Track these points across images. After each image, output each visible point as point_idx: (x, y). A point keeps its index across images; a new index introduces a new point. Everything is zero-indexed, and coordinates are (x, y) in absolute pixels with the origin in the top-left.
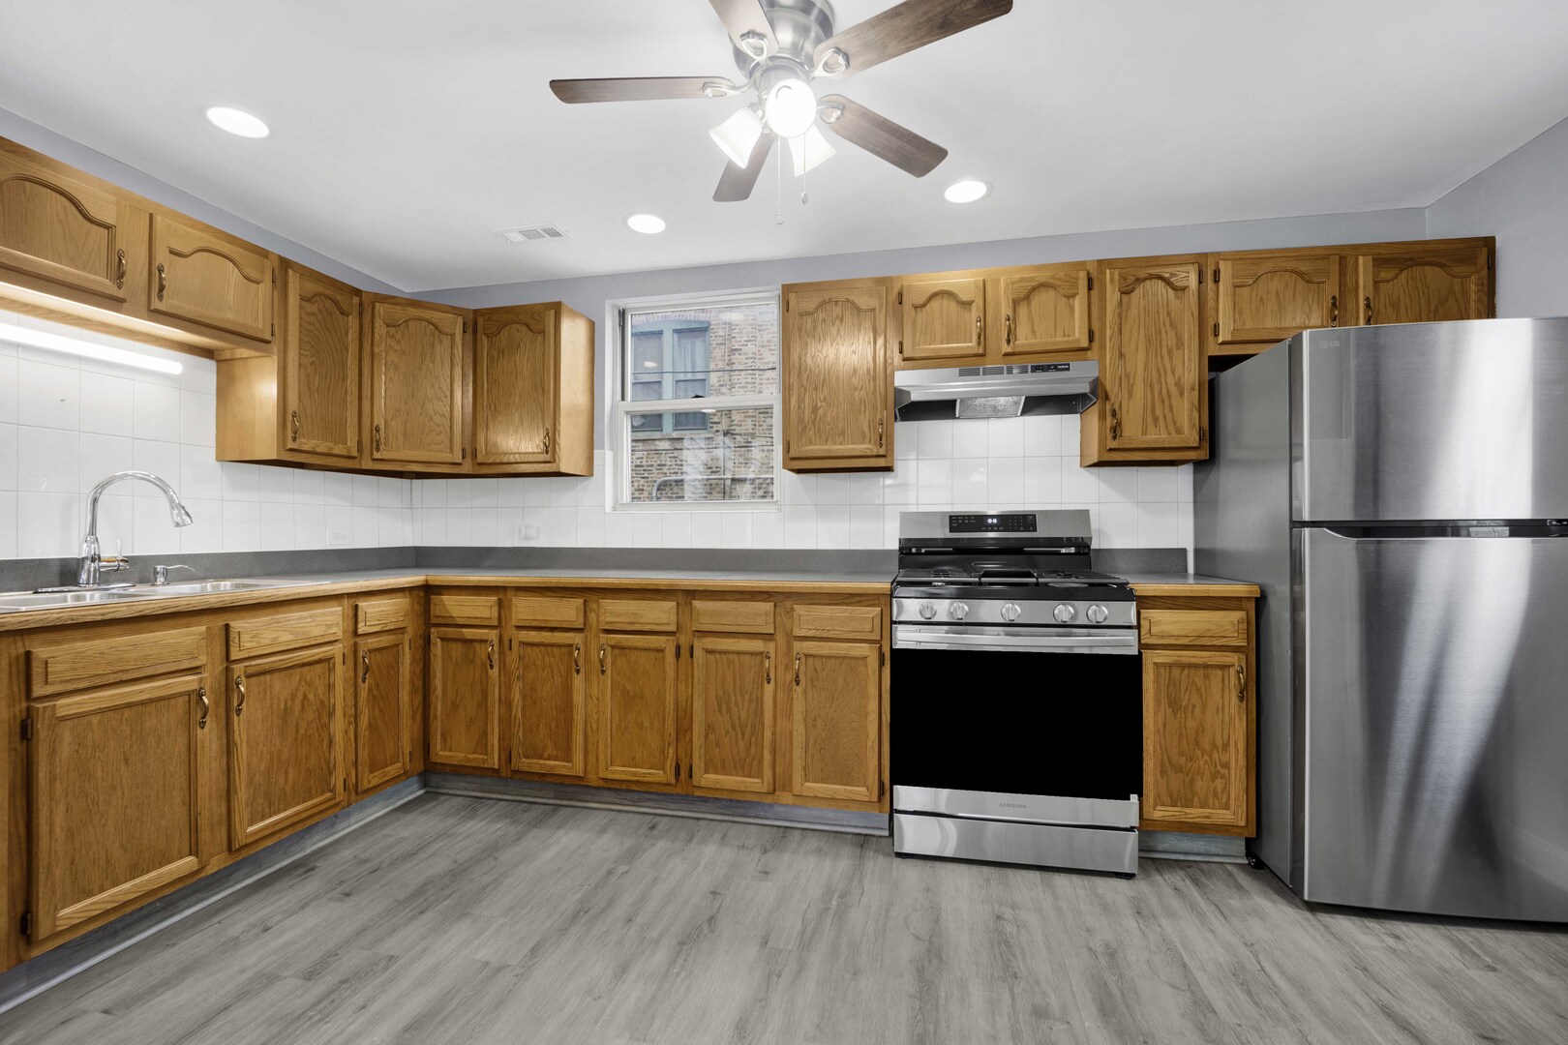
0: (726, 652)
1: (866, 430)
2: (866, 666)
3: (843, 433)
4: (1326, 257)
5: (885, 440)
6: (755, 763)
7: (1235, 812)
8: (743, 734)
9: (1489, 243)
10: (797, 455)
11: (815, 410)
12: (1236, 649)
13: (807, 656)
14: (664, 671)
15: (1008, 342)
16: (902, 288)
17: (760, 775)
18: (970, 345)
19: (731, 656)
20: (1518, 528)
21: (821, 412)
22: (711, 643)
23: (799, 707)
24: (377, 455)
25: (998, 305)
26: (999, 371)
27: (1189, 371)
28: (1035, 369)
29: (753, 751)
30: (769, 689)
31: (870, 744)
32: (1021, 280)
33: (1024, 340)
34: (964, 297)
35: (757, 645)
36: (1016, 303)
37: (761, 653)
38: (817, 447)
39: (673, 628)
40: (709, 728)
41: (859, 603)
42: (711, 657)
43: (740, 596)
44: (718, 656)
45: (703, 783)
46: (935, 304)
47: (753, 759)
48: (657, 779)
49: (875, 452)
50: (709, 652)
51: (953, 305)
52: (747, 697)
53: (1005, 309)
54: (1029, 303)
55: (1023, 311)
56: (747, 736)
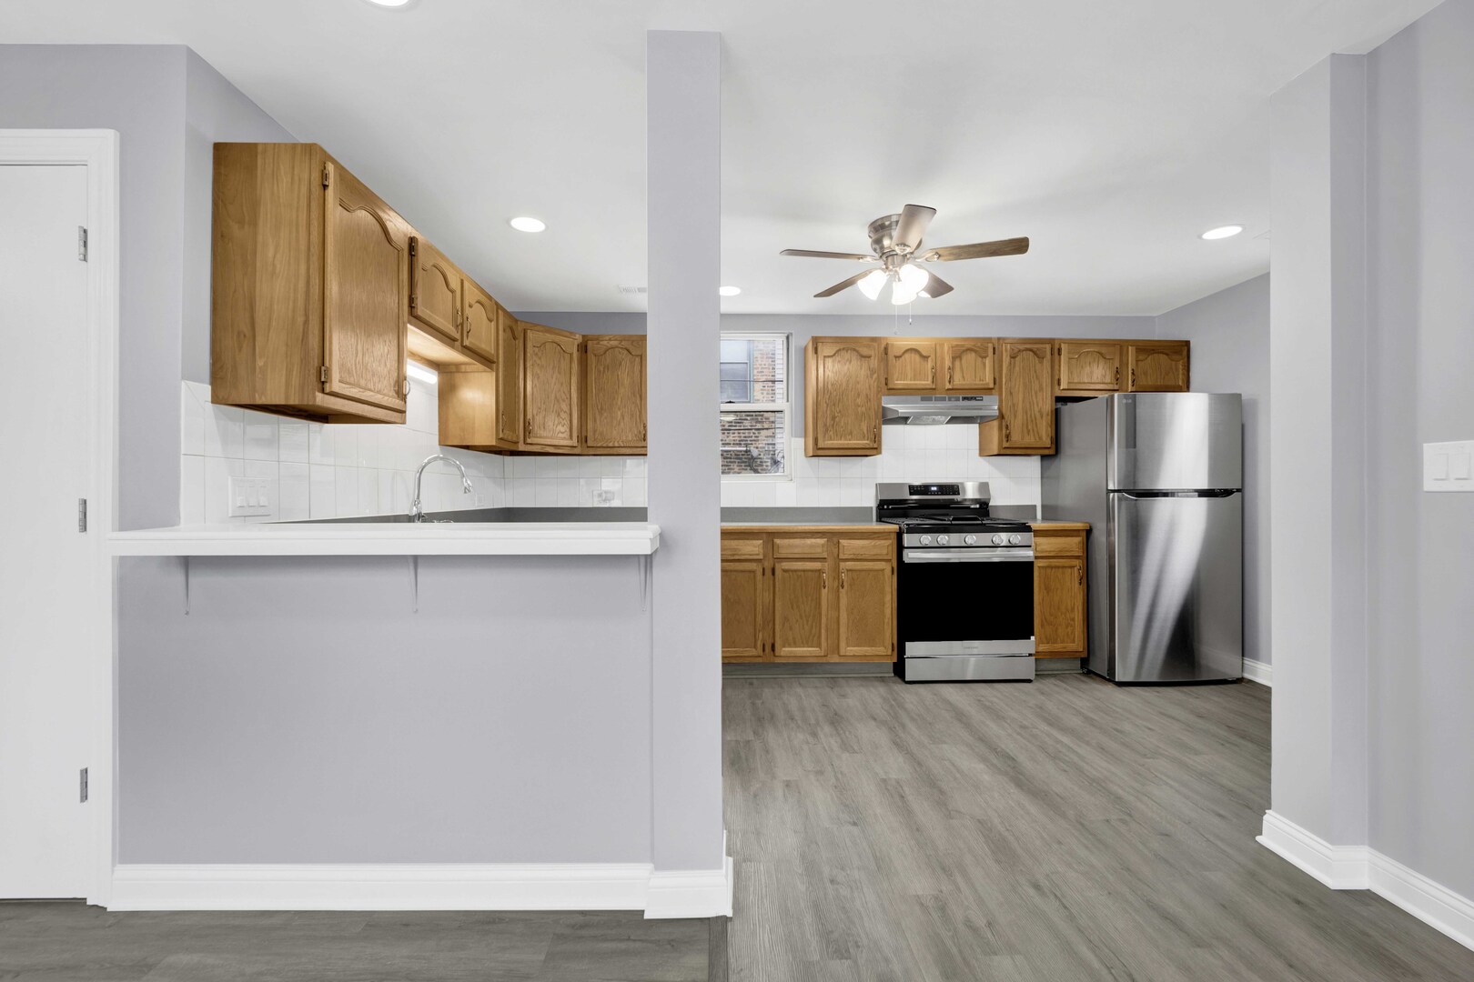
0: (796, 571)
1: (865, 432)
2: (884, 575)
3: (851, 433)
4: (1114, 345)
5: (877, 438)
6: (815, 638)
7: (1077, 645)
8: (808, 621)
9: (1187, 343)
10: (823, 447)
11: (834, 418)
12: (1078, 557)
13: (848, 570)
14: (755, 585)
15: (950, 382)
16: (887, 344)
17: (819, 645)
18: (927, 383)
19: (799, 573)
20: (1203, 493)
21: (837, 419)
22: (786, 565)
23: (844, 601)
24: (529, 441)
25: (943, 359)
26: (944, 399)
27: (1047, 405)
28: (964, 399)
29: (814, 631)
30: (824, 592)
31: (886, 621)
32: (957, 346)
33: (958, 381)
34: (924, 354)
35: (817, 565)
36: (954, 359)
37: (819, 570)
38: (835, 442)
39: (761, 557)
40: (786, 619)
41: (878, 538)
42: (786, 575)
43: (804, 535)
44: (791, 573)
45: (782, 654)
46: (907, 356)
47: (814, 637)
48: (751, 654)
49: (871, 446)
50: (785, 571)
51: (917, 357)
52: (810, 598)
53: (948, 363)
54: (961, 360)
55: (957, 363)
56: (810, 623)
